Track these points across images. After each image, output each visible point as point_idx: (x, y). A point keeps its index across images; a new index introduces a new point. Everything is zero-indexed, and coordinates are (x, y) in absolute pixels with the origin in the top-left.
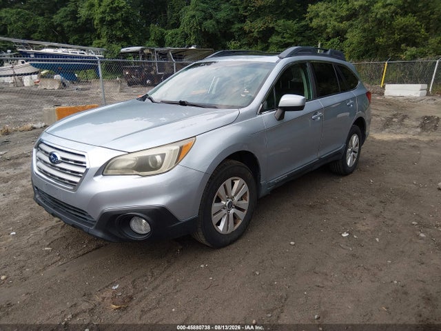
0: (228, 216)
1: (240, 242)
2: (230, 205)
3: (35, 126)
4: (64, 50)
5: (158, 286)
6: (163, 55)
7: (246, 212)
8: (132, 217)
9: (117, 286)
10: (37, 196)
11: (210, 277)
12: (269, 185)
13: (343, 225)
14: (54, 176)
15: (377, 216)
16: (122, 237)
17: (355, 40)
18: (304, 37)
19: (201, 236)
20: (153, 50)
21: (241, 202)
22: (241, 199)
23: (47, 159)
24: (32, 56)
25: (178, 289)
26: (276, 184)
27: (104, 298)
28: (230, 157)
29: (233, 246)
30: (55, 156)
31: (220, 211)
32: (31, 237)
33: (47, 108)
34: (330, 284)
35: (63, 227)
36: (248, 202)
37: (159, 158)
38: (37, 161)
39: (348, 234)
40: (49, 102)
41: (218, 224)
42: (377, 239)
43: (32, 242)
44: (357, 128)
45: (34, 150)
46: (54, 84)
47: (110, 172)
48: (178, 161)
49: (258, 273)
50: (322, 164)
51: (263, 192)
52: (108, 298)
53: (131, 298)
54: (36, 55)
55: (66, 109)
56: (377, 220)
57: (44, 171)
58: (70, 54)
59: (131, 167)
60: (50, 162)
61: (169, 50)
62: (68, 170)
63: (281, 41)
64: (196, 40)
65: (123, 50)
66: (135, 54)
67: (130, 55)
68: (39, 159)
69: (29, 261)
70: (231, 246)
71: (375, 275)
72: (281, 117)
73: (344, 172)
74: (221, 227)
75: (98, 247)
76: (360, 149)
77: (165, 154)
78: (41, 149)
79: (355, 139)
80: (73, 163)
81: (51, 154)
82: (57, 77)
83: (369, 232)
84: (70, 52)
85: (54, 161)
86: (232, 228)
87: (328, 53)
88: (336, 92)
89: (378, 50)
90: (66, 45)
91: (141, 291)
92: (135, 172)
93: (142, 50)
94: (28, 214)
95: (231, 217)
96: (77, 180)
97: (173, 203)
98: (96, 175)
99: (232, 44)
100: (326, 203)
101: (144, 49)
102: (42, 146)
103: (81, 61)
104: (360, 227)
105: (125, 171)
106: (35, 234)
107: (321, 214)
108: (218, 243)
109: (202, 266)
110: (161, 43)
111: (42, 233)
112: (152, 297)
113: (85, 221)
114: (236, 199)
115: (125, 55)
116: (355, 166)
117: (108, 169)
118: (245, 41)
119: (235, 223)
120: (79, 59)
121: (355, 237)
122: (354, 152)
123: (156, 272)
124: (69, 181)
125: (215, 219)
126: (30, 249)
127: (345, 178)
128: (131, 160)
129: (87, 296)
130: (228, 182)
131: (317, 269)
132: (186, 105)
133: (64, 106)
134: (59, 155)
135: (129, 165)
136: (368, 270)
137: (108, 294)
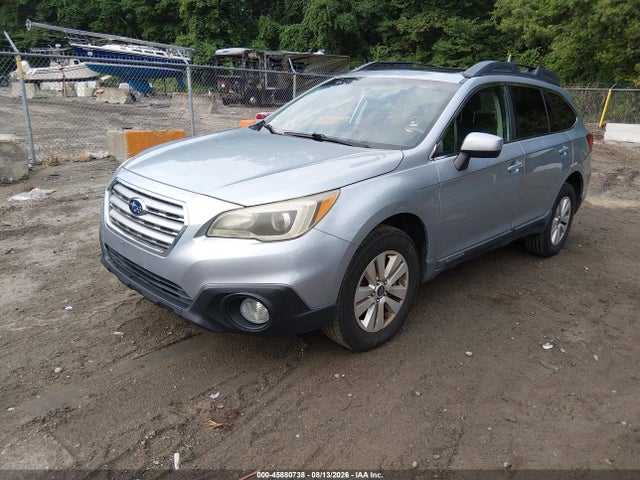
0: (377, 306)
1: (391, 346)
2: (381, 291)
3: (95, 155)
4: (135, 47)
5: (275, 399)
6: (276, 62)
7: (401, 302)
8: (243, 298)
9: (218, 394)
10: (107, 258)
11: (349, 392)
12: (438, 265)
13: (545, 332)
14: (136, 232)
15: (595, 322)
16: (227, 325)
17: (564, 54)
18: (486, 44)
19: (338, 333)
20: (261, 54)
21: (396, 288)
22: (397, 283)
23: (126, 208)
24: (90, 54)
25: (303, 405)
26: (447, 264)
27: (199, 411)
28: (386, 222)
29: (381, 350)
30: (138, 204)
31: (367, 298)
32: (93, 315)
33: (113, 131)
34: (525, 417)
35: (138, 303)
36: (406, 288)
37: (287, 217)
38: (111, 208)
39: (551, 346)
40: (113, 121)
41: (362, 317)
42: (596, 357)
43: (95, 321)
44: (571, 188)
45: (107, 193)
46: (119, 95)
47: (216, 232)
48: (313, 223)
49: (418, 394)
50: (516, 238)
51: (429, 275)
52: (206, 411)
53: (237, 413)
54: (96, 53)
55: (140, 134)
56: (595, 328)
57: (121, 223)
58: (143, 53)
59: (246, 228)
60: (129, 211)
61: (284, 55)
62: (158, 226)
63: (450, 49)
64: (324, 42)
65: (220, 52)
66: (236, 58)
67: (228, 59)
68: (114, 206)
69: (92, 349)
70: (378, 350)
71: (592, 410)
72: (464, 166)
73: (546, 252)
74: (366, 323)
75: (189, 336)
76: (571, 219)
77: (296, 212)
78: (118, 193)
79: (565, 203)
80: (164, 215)
81: (132, 201)
82: (124, 86)
83: (584, 345)
84: (143, 51)
85: (136, 210)
86: (382, 324)
87: (535, 72)
88: (544, 132)
89: (597, 71)
90: (138, 41)
91: (251, 404)
92: (252, 235)
93: (246, 53)
94: (89, 281)
95: (381, 308)
96: (170, 240)
97: (303, 283)
98: (198, 234)
99: (378, 51)
100: (518, 297)
101: (249, 52)
102: (118, 188)
103: (163, 66)
104: (569, 337)
105: (238, 233)
106: (101, 311)
107: (510, 313)
108: (361, 344)
109: (337, 376)
110: (274, 44)
111: (110, 310)
112: (267, 413)
113: (176, 298)
114: (390, 282)
115: (221, 59)
116: (563, 244)
117: (214, 228)
118: (396, 46)
119: (386, 318)
120: (161, 63)
121: (563, 350)
122: (563, 223)
123: (272, 379)
124: (159, 241)
125: (358, 311)
126: (93, 331)
127: (546, 261)
128: (246, 217)
129: (176, 405)
130: (381, 258)
131: (506, 395)
132: (322, 140)
133: (137, 129)
134: (145, 203)
135: (245, 224)
136: (584, 402)
137: (205, 405)
